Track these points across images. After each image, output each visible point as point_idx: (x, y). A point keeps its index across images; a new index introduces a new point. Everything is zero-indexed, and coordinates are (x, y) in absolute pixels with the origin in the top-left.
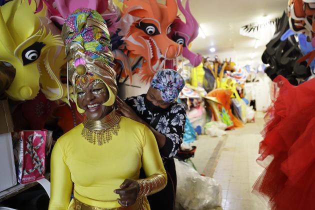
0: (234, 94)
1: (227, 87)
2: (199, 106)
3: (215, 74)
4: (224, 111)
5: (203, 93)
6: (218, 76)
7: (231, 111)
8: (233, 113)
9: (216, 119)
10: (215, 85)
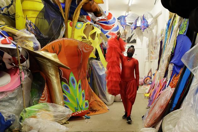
0: (97, 54)
1: (83, 38)
2: (17, 68)
3: (65, 15)
4: (73, 82)
5: (32, 44)
6: (70, 18)
7: (87, 82)
8: (92, 85)
9: (51, 99)
10: (62, 33)
